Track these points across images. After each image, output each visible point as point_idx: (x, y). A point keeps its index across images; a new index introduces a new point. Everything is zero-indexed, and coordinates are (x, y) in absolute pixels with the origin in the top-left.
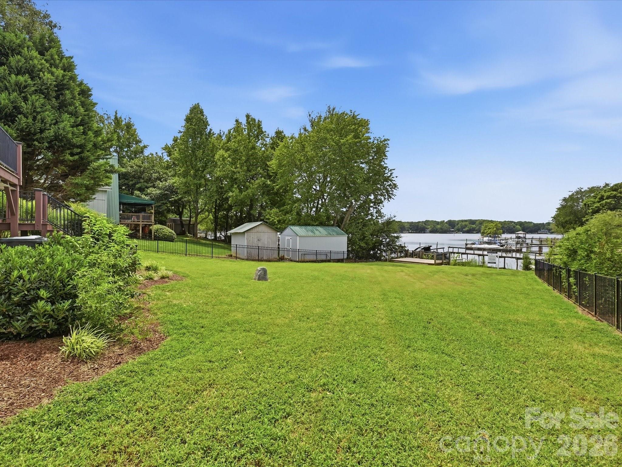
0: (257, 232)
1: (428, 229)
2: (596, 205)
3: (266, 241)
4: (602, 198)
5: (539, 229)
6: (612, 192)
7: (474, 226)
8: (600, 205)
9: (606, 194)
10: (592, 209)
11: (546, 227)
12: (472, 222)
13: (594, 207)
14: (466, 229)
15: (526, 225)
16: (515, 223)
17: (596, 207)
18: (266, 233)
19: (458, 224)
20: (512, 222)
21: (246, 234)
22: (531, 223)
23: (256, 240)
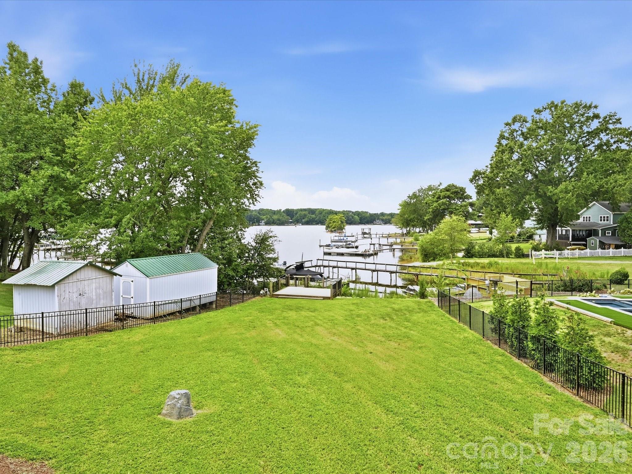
0: (78, 280)
1: (263, 220)
2: (435, 205)
3: (94, 294)
4: (439, 198)
5: (374, 220)
6: (446, 192)
7: (313, 216)
8: (438, 204)
9: (442, 194)
10: (432, 208)
11: (381, 217)
12: (312, 211)
13: (433, 207)
14: (306, 219)
15: (363, 215)
16: (353, 212)
17: (435, 207)
18: (94, 280)
19: (296, 214)
20: (350, 212)
21: (56, 288)
22: (367, 212)
23: (75, 295)
